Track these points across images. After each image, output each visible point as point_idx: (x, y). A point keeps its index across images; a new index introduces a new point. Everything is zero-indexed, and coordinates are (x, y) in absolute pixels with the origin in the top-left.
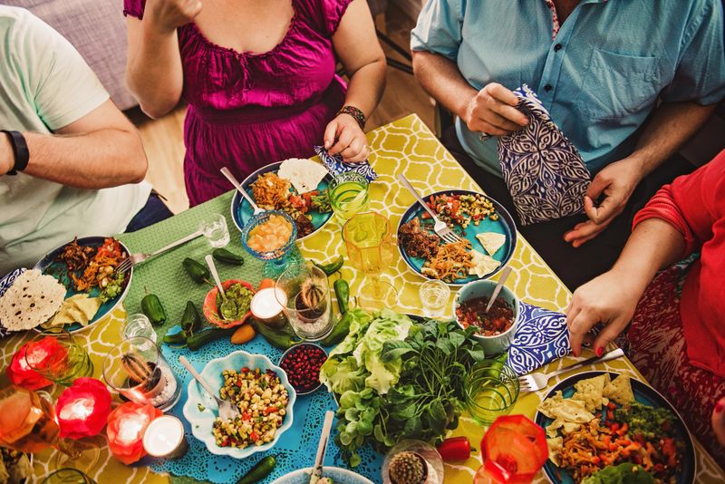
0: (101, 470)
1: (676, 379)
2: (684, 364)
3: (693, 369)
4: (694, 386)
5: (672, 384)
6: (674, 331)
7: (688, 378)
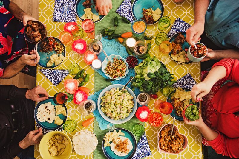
0: (80, 62)
1: (206, 101)
2: (210, 100)
3: (210, 103)
4: (208, 105)
5: (205, 101)
6: (214, 93)
7: (208, 103)
